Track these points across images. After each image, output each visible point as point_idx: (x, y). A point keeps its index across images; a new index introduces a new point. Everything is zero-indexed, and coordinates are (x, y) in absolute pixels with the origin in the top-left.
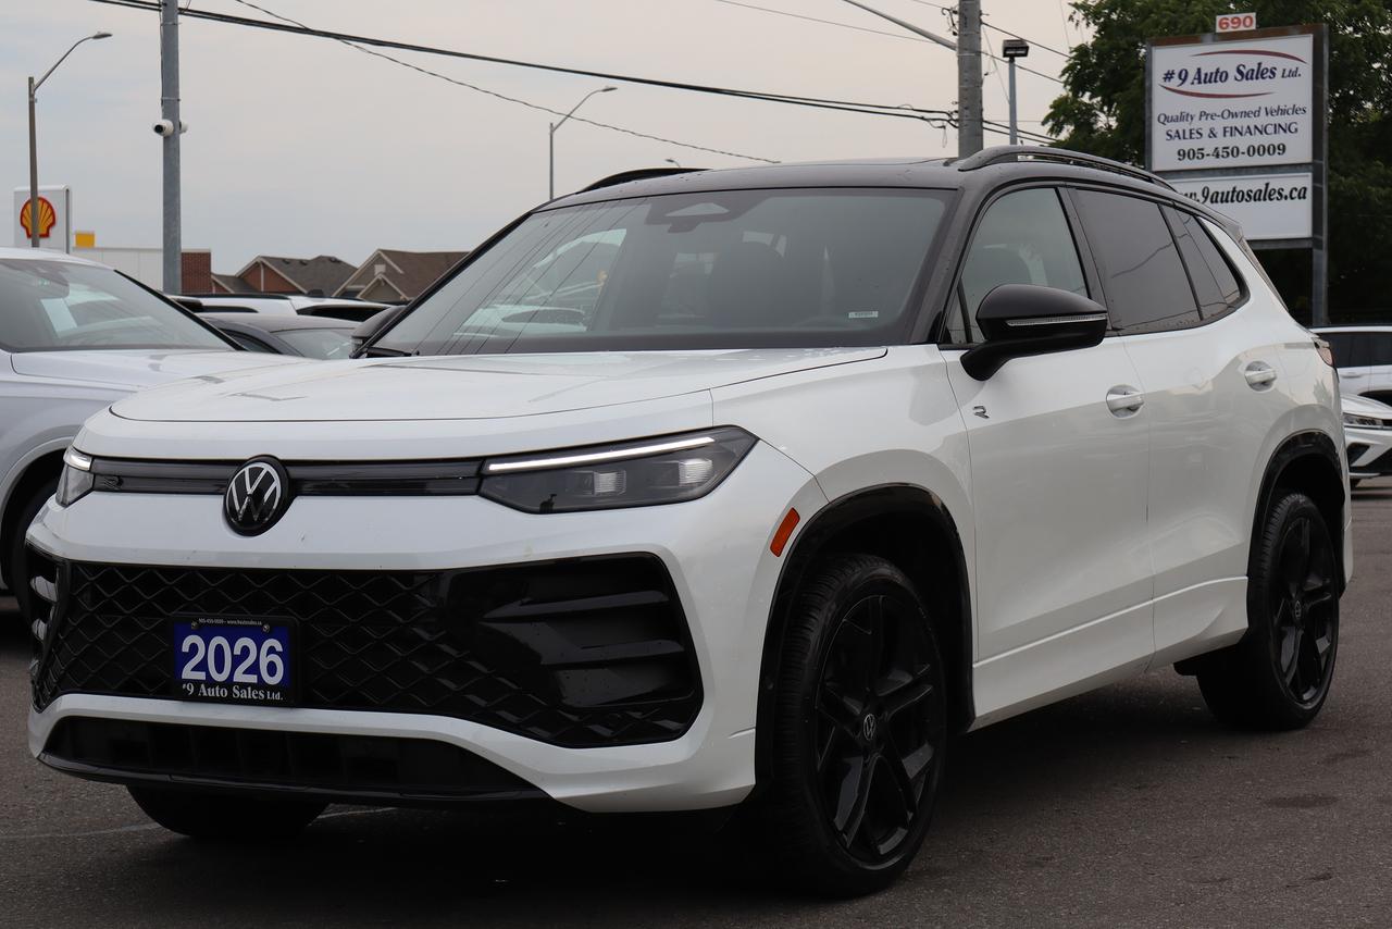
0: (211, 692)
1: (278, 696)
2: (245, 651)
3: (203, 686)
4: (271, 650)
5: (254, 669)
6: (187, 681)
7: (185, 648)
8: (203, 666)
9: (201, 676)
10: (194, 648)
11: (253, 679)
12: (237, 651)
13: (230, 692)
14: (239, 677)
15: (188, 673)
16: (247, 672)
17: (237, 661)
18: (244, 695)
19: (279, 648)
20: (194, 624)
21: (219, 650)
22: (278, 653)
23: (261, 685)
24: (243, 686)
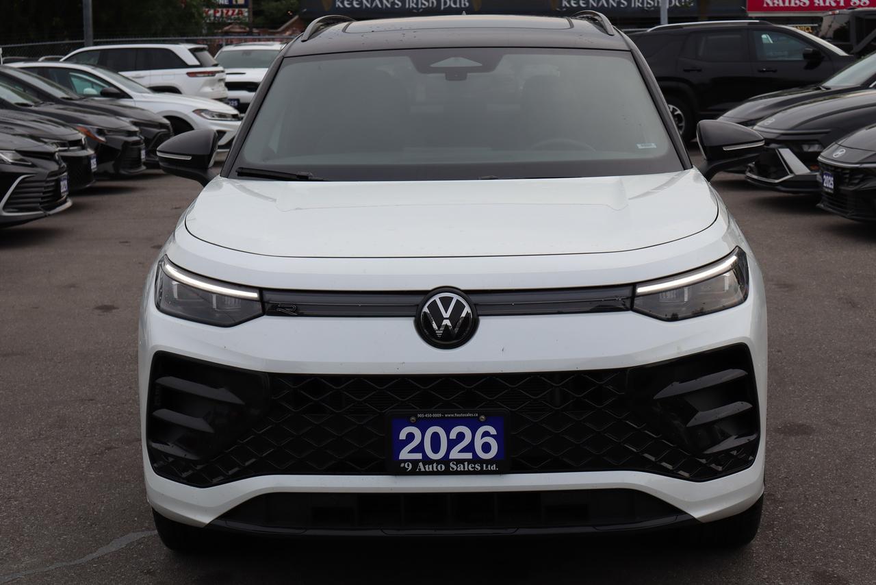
0: (429, 468)
1: (494, 467)
2: (461, 436)
3: (421, 464)
4: (486, 434)
5: (470, 448)
6: (405, 461)
7: (403, 436)
8: (420, 448)
9: (419, 456)
10: (411, 437)
11: (469, 456)
12: (453, 435)
13: (448, 467)
14: (455, 454)
15: (404, 454)
16: (462, 451)
17: (452, 444)
18: (461, 468)
19: (493, 431)
20: (413, 418)
21: (435, 437)
22: (493, 436)
23: (476, 459)
24: (459, 462)
